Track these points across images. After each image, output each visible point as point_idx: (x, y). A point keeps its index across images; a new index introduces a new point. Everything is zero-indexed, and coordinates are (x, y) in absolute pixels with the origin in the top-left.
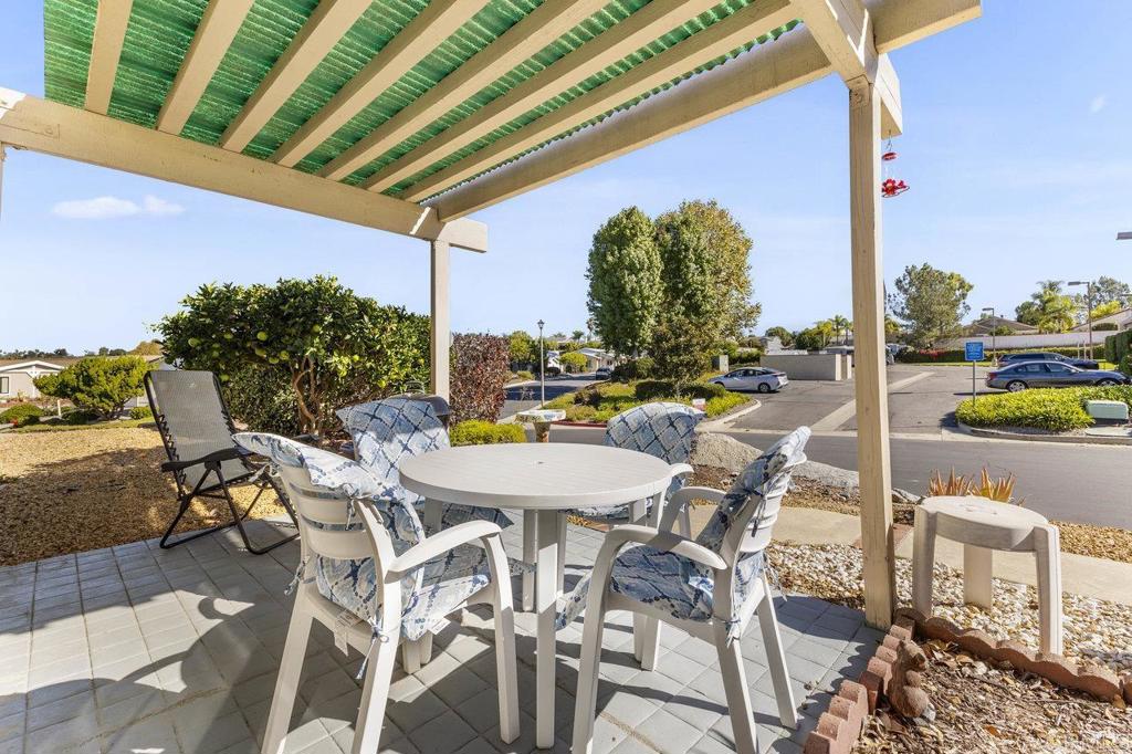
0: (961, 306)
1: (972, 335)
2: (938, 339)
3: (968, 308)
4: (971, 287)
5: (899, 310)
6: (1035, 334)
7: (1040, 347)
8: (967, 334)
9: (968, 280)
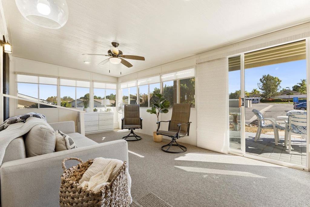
0: (279, 86)
1: (282, 95)
2: (272, 96)
3: (280, 87)
4: (281, 81)
5: (261, 88)
6: (300, 94)
7: (301, 98)
8: (280, 94)
9: (280, 79)
